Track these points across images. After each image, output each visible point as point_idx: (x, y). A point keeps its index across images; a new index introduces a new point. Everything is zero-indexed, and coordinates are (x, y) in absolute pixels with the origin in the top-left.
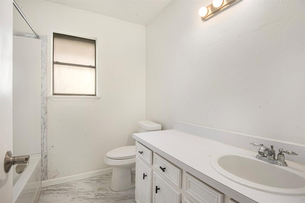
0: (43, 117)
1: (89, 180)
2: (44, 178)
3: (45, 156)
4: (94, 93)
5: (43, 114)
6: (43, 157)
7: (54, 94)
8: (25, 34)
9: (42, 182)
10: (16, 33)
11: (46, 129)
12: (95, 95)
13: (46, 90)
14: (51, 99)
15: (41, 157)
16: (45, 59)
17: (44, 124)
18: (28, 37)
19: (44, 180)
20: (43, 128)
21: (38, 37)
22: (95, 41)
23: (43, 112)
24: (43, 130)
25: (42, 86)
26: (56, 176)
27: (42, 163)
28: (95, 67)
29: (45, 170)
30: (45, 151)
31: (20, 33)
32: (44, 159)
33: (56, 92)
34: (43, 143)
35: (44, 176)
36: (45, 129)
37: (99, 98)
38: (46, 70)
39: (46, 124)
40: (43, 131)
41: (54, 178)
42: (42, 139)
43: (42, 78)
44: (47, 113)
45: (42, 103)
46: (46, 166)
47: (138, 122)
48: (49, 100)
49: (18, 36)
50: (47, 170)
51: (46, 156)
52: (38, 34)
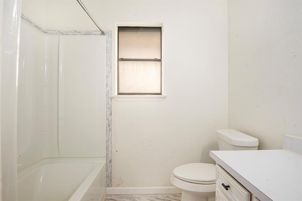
0: (108, 118)
1: (154, 197)
2: (108, 185)
3: (109, 161)
4: (159, 92)
5: (108, 116)
6: (108, 161)
7: (119, 94)
8: (93, 32)
9: (107, 188)
10: (84, 32)
11: (111, 131)
12: (160, 94)
13: (111, 90)
14: (115, 99)
15: (106, 161)
16: (110, 56)
17: (109, 126)
18: (95, 35)
19: (108, 186)
20: (108, 131)
21: (103, 33)
22: (161, 28)
23: (108, 113)
24: (108, 132)
25: (107, 85)
26: (120, 184)
27: (107, 168)
28: (160, 60)
29: (109, 176)
30: (110, 155)
31: (88, 32)
32: (108, 164)
33: (121, 92)
34: (108, 146)
35: (108, 183)
36: (109, 131)
37: (165, 98)
38: (111, 68)
39: (111, 126)
40: (108, 134)
41: (118, 186)
42: (107, 141)
43: (107, 77)
44: (111, 114)
45: (107, 103)
46: (110, 171)
47: (217, 131)
48: (113, 100)
49: (86, 35)
50: (111, 176)
51: (111, 161)
52: (103, 30)
